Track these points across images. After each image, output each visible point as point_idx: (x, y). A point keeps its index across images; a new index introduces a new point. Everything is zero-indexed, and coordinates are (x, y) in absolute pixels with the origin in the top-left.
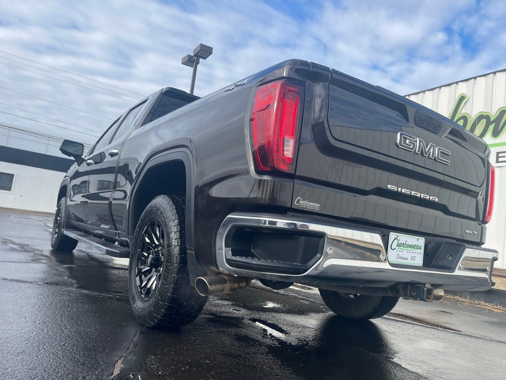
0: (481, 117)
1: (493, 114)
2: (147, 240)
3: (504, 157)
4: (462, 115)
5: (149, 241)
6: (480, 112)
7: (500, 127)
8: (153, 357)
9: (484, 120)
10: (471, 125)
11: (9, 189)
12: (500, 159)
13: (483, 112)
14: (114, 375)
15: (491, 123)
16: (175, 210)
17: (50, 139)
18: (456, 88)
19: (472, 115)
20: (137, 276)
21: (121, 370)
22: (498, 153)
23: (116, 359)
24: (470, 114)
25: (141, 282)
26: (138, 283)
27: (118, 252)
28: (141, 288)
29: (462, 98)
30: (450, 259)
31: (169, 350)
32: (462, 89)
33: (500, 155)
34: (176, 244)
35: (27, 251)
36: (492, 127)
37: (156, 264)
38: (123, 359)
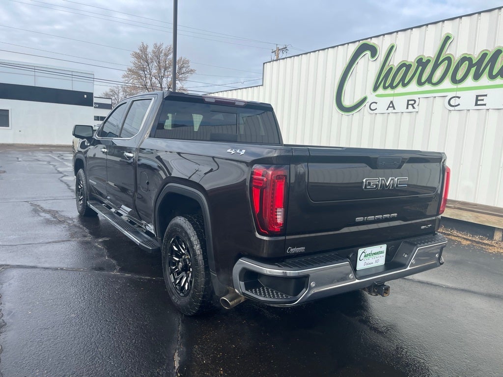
0: (464, 59)
1: (475, 56)
2: (176, 249)
3: (483, 100)
4: (446, 56)
5: (177, 250)
6: (463, 54)
7: (481, 69)
8: (197, 347)
9: (467, 62)
10: (454, 67)
11: (7, 125)
12: (479, 103)
13: (466, 54)
14: (177, 368)
15: (473, 66)
16: (196, 236)
17: (36, 70)
18: (442, 27)
19: (456, 55)
20: (170, 274)
21: (180, 363)
22: (477, 96)
23: (173, 352)
24: (454, 55)
25: (175, 280)
26: (173, 280)
27: (151, 248)
28: (176, 285)
29: (448, 38)
30: (405, 256)
31: (206, 338)
32: (448, 28)
33: (479, 98)
34: (199, 253)
35: (60, 222)
36: (473, 70)
37: (186, 269)
38: (177, 351)
